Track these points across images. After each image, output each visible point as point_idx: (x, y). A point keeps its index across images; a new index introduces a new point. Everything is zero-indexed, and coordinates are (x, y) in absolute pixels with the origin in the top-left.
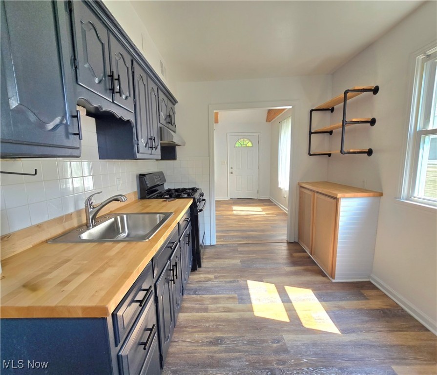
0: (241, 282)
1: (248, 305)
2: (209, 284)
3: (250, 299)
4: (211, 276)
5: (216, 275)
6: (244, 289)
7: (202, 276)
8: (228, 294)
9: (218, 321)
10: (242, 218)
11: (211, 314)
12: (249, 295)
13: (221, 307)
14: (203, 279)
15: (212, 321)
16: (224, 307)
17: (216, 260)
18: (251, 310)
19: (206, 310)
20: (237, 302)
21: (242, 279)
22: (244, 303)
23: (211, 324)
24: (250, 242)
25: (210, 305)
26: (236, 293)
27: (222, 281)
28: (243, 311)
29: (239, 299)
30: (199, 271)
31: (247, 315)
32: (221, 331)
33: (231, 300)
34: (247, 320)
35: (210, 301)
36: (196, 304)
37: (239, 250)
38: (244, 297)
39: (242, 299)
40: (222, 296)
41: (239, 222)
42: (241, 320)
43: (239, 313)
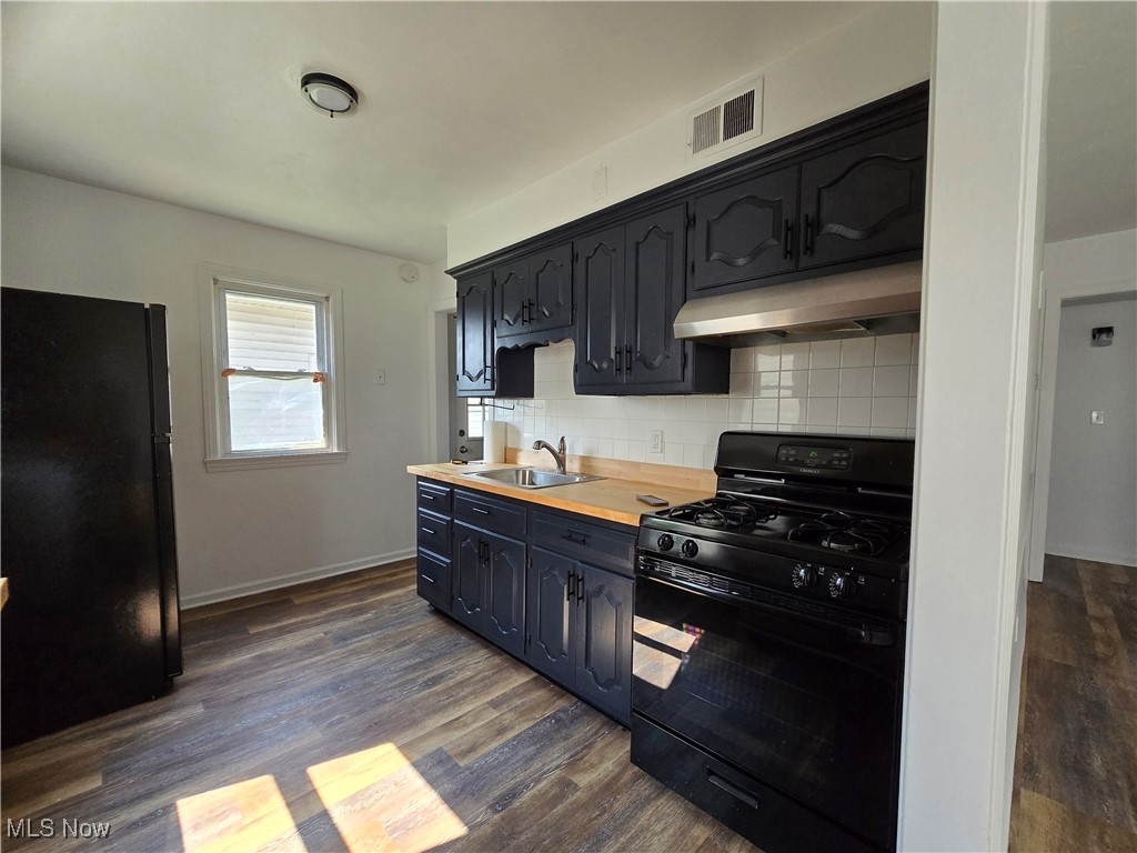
1: (418, 757)
3: (423, 774)
6: (456, 795)
8: (486, 755)
11: (481, 703)
12: (432, 782)
13: (473, 722)
15: (465, 697)
16: (465, 725)
18: (405, 749)
19: (495, 704)
20: (446, 749)
22: (431, 755)
23: (463, 693)
25: (496, 715)
26: (468, 768)
28: (422, 739)
29: (450, 758)
31: (409, 736)
32: (438, 694)
33: (465, 747)
34: (404, 728)
35: (506, 722)
36: (525, 703)
38: (439, 771)
39: (440, 762)
40: (494, 745)
42: (415, 723)
43: (428, 730)
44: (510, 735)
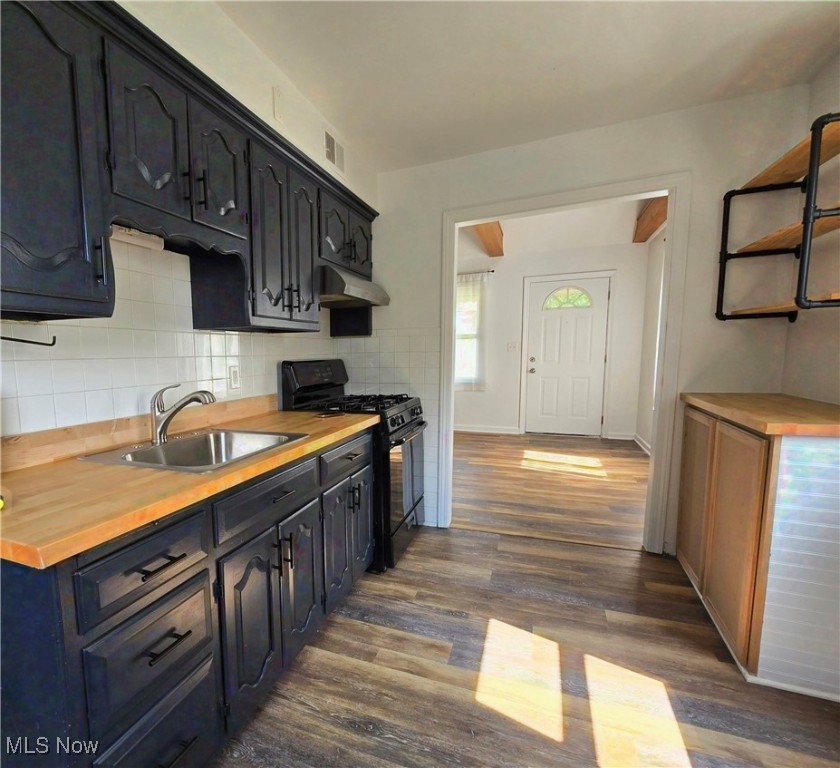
0: (475, 618)
1: (473, 673)
2: (400, 606)
3: (480, 660)
4: (411, 592)
5: (423, 591)
6: (476, 636)
7: (391, 586)
8: (432, 637)
9: (385, 686)
10: (537, 479)
11: (376, 666)
12: (480, 651)
13: (404, 659)
14: (391, 593)
15: (373, 682)
16: (411, 662)
17: (435, 561)
18: (472, 686)
19: (370, 656)
20: (446, 661)
21: (481, 613)
22: (462, 666)
23: (370, 687)
24: (536, 535)
25: (382, 649)
26: (451, 640)
27: (430, 607)
28: (451, 681)
29: (452, 654)
30: (389, 576)
31: (456, 693)
32: (385, 708)
33: (434, 651)
34: (452, 703)
35: (386, 640)
36: (355, 640)
37: (499, 548)
38: (467, 653)
39: (460, 656)
40: (417, 637)
41: (526, 486)
42: (438, 700)
43: (439, 684)
44: (400, 633)
